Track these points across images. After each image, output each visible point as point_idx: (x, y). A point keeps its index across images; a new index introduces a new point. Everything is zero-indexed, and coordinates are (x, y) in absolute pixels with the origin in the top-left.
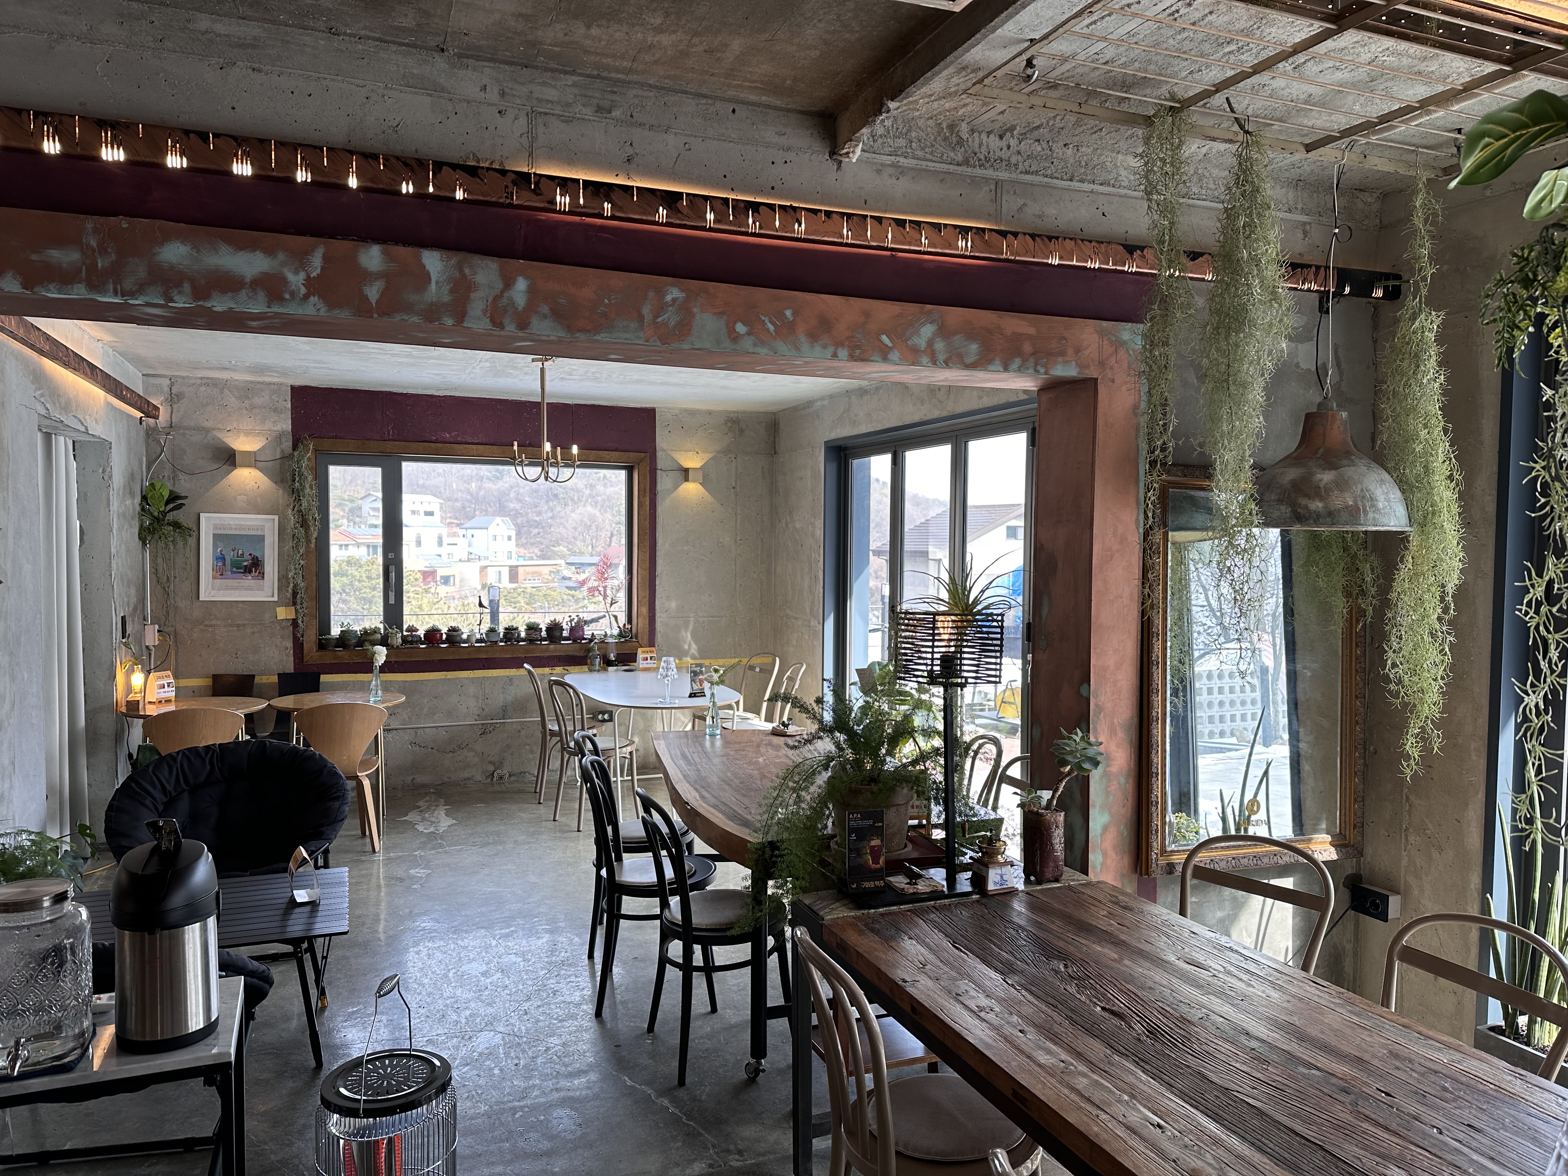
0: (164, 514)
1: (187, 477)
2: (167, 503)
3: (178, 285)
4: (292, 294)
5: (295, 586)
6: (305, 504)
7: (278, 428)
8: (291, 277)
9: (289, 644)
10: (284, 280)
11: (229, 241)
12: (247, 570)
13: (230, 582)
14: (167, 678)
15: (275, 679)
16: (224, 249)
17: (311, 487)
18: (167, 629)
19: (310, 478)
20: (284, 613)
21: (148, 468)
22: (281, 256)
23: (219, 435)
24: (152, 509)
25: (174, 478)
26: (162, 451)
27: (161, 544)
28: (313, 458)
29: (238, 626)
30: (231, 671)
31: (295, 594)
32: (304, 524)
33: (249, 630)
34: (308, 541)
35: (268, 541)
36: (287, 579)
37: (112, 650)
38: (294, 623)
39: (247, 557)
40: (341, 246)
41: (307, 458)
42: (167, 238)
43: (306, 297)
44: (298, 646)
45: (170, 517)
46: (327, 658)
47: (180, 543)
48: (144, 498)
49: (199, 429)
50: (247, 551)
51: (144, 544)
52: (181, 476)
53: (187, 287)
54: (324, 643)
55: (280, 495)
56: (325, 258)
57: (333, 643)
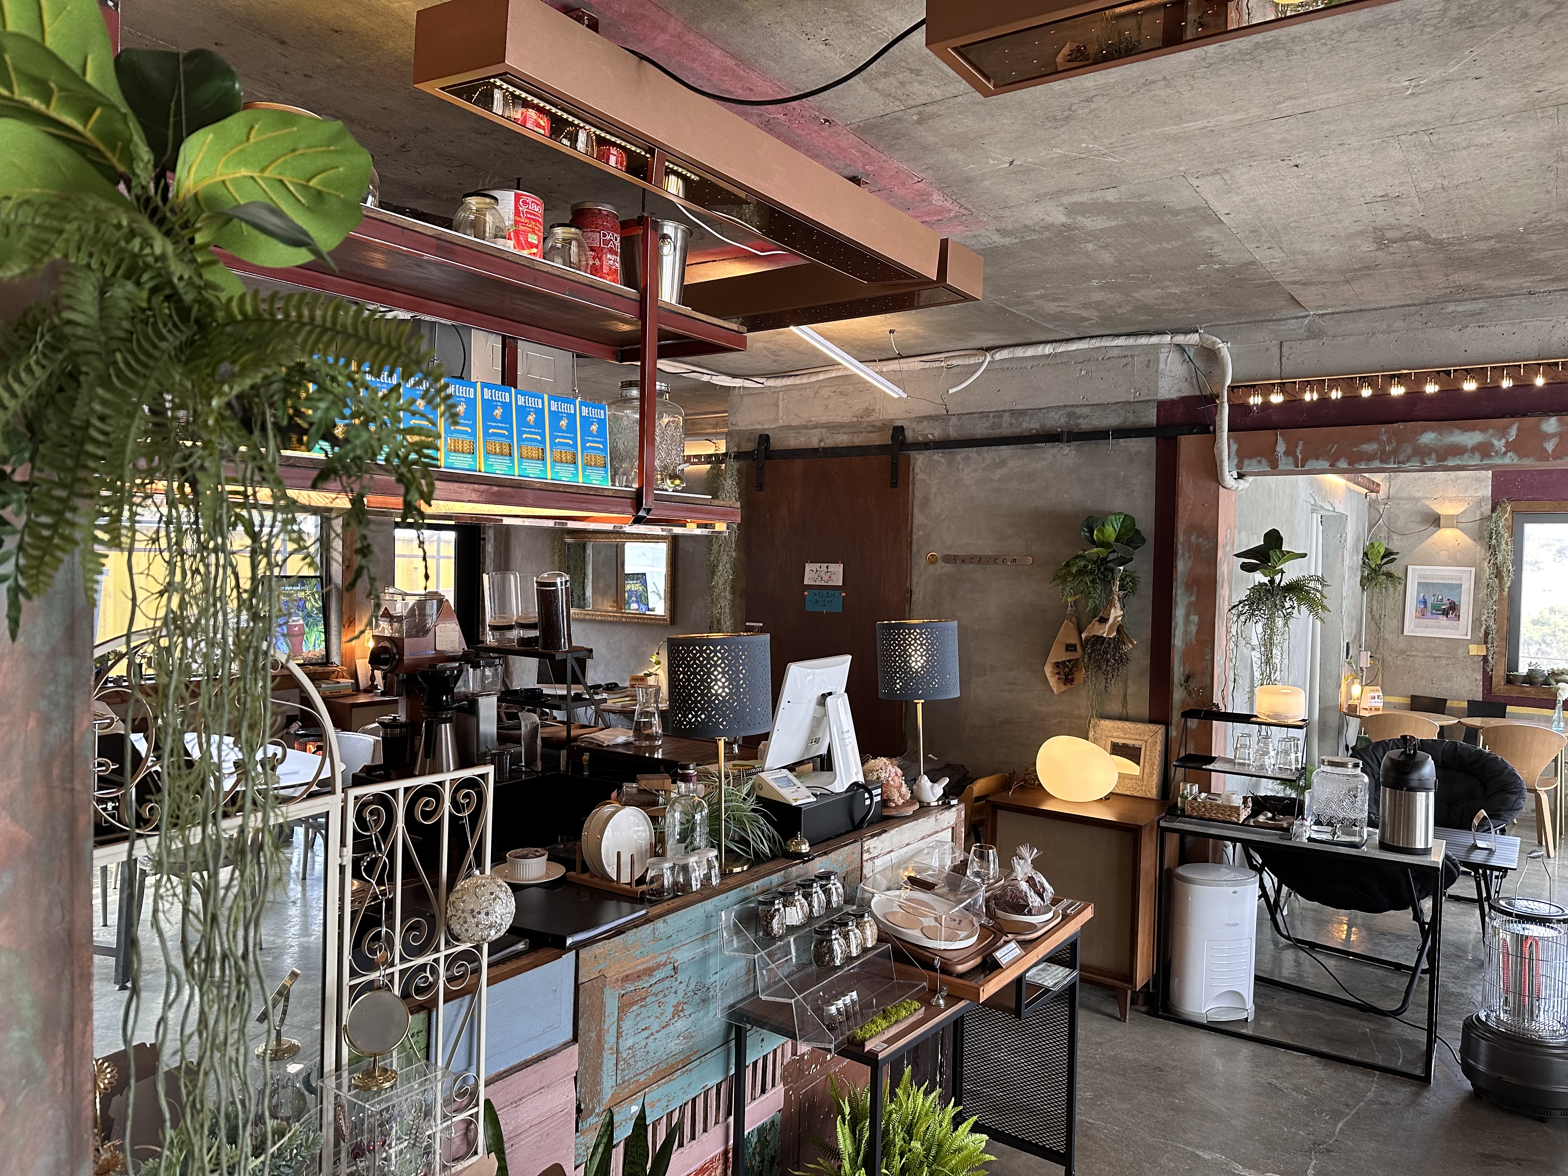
0: (1380, 566)
1: (1399, 537)
2: (1382, 558)
3: (1429, 455)
4: (1496, 452)
5: (1487, 628)
6: (1500, 558)
7: (1479, 494)
8: (1496, 443)
9: (1480, 677)
10: (1492, 445)
11: (1459, 428)
12: (1445, 613)
13: (1431, 622)
14: (1377, 691)
15: (1465, 705)
16: (1457, 432)
17: (1507, 544)
18: (1378, 656)
19: (1506, 535)
20: (1475, 650)
21: (1369, 532)
22: (1491, 432)
23: (1427, 502)
24: (1371, 562)
25: (1389, 538)
26: (1381, 516)
27: (1377, 590)
28: (1510, 518)
29: (1435, 658)
30: (1427, 694)
31: (1486, 634)
32: (1499, 575)
33: (1444, 662)
34: (1502, 590)
35: (1464, 587)
36: (1481, 621)
37: (1340, 666)
38: (1485, 659)
39: (1445, 601)
40: (1529, 421)
41: (1505, 517)
42: (1424, 431)
43: (1505, 453)
44: (1488, 679)
45: (1384, 569)
46: (1514, 691)
47: (1391, 590)
48: (1365, 554)
49: (1411, 499)
50: (1446, 597)
51: (1363, 589)
52: (1395, 537)
53: (1434, 456)
54: (1510, 680)
55: (1479, 551)
56: (1518, 429)
57: (1521, 679)
